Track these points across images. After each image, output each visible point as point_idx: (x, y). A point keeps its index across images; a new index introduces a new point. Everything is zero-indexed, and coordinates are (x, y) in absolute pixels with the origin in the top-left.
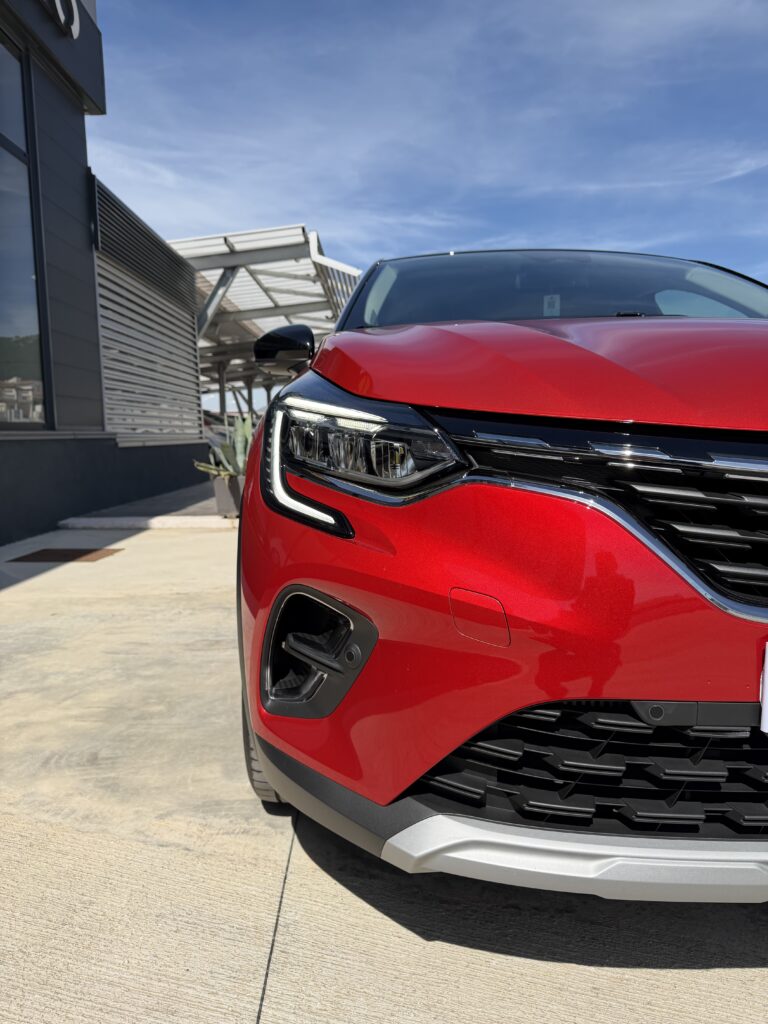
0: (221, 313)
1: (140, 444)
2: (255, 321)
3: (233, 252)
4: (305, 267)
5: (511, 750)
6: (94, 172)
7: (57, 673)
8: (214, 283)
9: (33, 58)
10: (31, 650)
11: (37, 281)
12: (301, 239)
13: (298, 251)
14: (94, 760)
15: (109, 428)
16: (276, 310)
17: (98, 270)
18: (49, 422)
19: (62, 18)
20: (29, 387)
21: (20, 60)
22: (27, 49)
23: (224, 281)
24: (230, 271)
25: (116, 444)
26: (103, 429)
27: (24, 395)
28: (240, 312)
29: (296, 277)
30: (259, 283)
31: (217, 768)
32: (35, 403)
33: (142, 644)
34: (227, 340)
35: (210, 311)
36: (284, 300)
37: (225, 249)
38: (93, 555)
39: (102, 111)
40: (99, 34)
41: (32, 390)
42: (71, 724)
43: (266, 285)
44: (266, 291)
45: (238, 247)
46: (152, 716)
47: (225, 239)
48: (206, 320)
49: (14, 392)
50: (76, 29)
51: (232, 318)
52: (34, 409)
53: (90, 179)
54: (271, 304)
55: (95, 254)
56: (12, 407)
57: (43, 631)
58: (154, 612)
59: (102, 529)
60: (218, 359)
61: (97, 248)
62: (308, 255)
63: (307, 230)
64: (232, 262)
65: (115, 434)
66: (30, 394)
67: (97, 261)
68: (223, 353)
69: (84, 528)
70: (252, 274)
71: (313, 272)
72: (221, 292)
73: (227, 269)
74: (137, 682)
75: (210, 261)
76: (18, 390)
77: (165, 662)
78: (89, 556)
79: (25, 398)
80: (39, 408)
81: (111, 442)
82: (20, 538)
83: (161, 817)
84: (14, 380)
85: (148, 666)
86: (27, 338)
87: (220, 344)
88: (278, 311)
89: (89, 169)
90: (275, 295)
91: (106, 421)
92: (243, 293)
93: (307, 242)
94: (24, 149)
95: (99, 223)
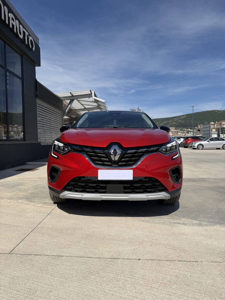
0: (71, 110)
1: (47, 144)
2: (80, 112)
3: (73, 96)
4: (91, 99)
5: (73, 183)
6: (37, 80)
7: (23, 189)
8: (68, 103)
9: (23, 56)
10: (19, 185)
11: (23, 103)
12: (90, 93)
13: (89, 96)
14: (28, 198)
15: (39, 141)
16: (85, 109)
17: (37, 103)
18: (24, 139)
19: (31, 47)
20: (20, 127)
21: (21, 56)
22: (23, 54)
23: (70, 103)
24: (72, 101)
25: (41, 144)
26: (37, 141)
27: (19, 129)
28: (76, 110)
29: (89, 102)
30: (80, 103)
31: (48, 200)
32: (22, 132)
33: (40, 185)
34: (74, 116)
35: (67, 111)
36: (87, 107)
37: (70, 95)
38: (33, 170)
39: (40, 65)
40: (40, 48)
41: (21, 128)
42: (25, 195)
43: (82, 103)
44: (82, 105)
45: (74, 95)
46: (39, 194)
47: (71, 93)
48: (65, 113)
49: (16, 129)
50: (34, 49)
51: (74, 111)
52: (21, 134)
53: (36, 81)
54: (84, 108)
55: (37, 99)
56: (15, 133)
57: (21, 183)
58: (44, 180)
59: (36, 165)
60: (71, 121)
61: (37, 98)
62: (92, 97)
63: (91, 91)
64: (72, 98)
65: (40, 142)
66: (20, 129)
67: (37, 101)
68: (72, 120)
69: (32, 165)
70: (78, 101)
71: (94, 100)
72: (69, 106)
73: (71, 100)
74: (37, 190)
75: (67, 98)
76: (17, 128)
77: (43, 187)
78: (32, 170)
79: (19, 130)
80: (22, 133)
81: (39, 144)
82: (17, 166)
83: (37, 204)
84: (16, 125)
85: (40, 188)
86: (20, 113)
87: (71, 117)
88: (86, 110)
89: (36, 79)
90: (85, 106)
91: (38, 139)
92: (76, 105)
93: (91, 93)
94: (21, 77)
95: (38, 92)
